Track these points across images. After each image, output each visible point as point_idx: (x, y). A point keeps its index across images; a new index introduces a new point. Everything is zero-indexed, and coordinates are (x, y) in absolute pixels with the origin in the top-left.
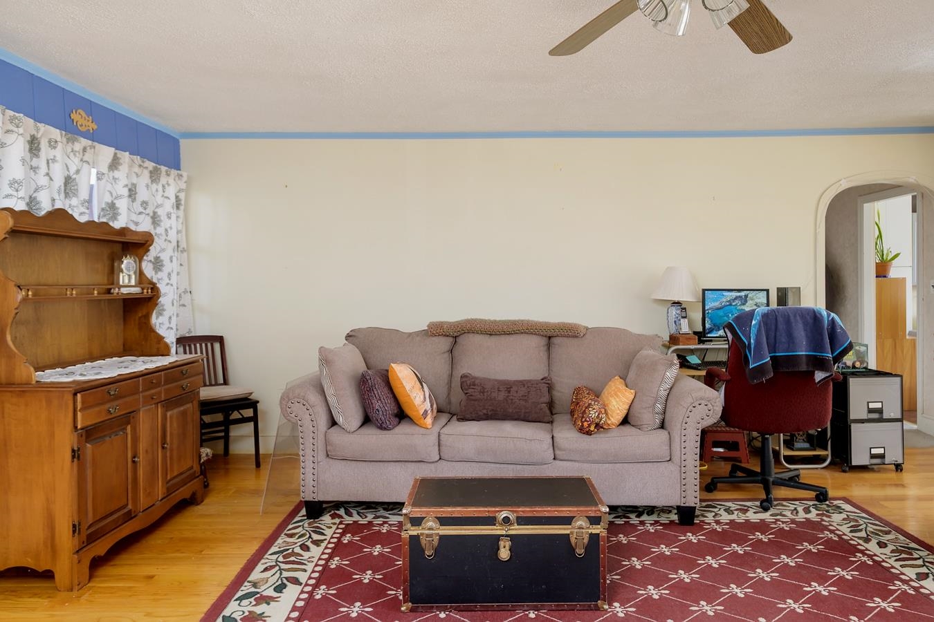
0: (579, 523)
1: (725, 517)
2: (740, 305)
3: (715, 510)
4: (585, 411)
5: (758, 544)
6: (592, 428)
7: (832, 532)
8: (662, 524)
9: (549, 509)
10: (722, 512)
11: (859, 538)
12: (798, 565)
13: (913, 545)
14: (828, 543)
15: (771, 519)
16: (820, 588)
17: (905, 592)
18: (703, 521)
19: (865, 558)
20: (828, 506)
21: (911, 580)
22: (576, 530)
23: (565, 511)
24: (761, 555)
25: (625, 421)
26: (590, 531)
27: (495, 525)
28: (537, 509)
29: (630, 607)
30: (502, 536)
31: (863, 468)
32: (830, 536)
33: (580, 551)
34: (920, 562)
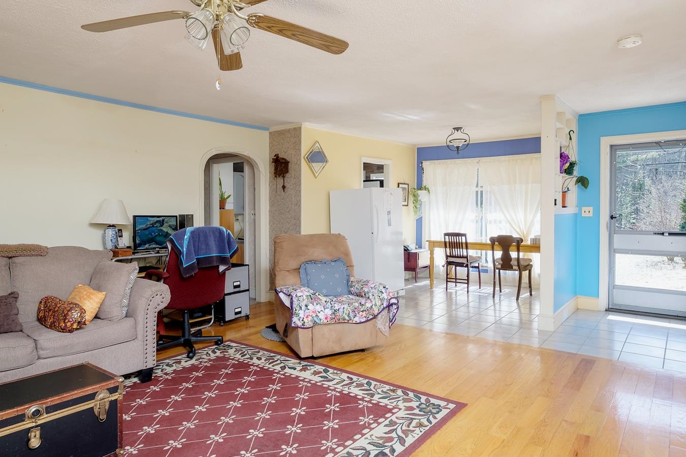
0: (101, 396)
1: (169, 370)
2: (159, 227)
3: (161, 367)
4: (67, 313)
5: (197, 379)
6: (75, 326)
7: (233, 359)
8: (128, 387)
9: (76, 392)
10: (165, 367)
11: (247, 358)
12: (226, 383)
13: (272, 355)
14: (234, 366)
15: (196, 363)
16: (243, 390)
17: (280, 378)
18: (156, 376)
19: (255, 368)
20: (224, 346)
21: (280, 371)
22: (98, 402)
23: (88, 390)
24: (202, 384)
25: (97, 317)
26: (110, 399)
27: (24, 421)
28: (65, 395)
29: (138, 445)
30: (32, 428)
31: (231, 321)
32: (233, 362)
33: (103, 417)
34: (279, 362)
